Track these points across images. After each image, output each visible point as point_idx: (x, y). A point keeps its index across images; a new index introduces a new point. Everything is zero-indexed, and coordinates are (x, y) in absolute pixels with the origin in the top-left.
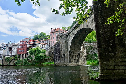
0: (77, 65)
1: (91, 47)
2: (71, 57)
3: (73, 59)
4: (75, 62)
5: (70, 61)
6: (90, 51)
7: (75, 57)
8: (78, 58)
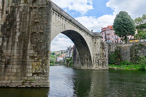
0: (90, 69)
1: (140, 45)
2: (82, 60)
3: (85, 62)
4: (88, 65)
5: (83, 64)
6: (139, 51)
7: (87, 60)
8: (90, 61)
